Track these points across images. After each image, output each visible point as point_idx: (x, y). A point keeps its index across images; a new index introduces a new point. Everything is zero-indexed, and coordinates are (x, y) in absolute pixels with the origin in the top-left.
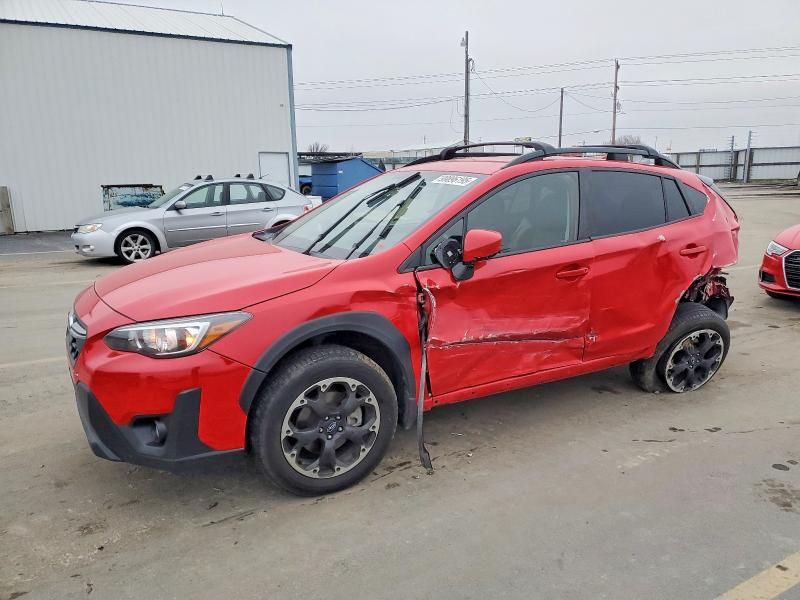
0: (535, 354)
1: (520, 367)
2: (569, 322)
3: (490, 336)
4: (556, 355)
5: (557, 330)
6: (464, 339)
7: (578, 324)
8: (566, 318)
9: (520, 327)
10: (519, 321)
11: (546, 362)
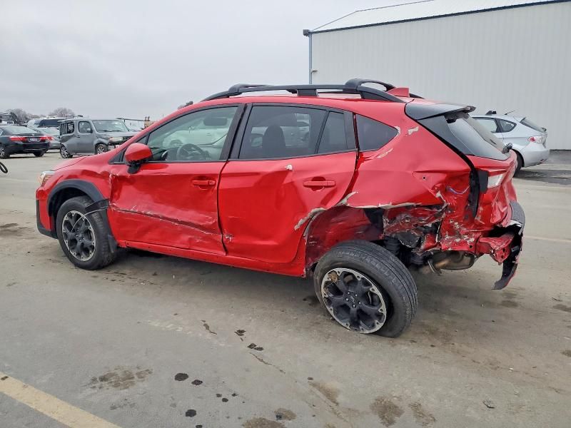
0: (189, 237)
1: (178, 241)
2: (206, 219)
3: (149, 213)
4: (206, 242)
5: (195, 222)
6: (132, 210)
7: (211, 223)
8: (202, 215)
9: (171, 213)
10: (171, 208)
11: (198, 245)
